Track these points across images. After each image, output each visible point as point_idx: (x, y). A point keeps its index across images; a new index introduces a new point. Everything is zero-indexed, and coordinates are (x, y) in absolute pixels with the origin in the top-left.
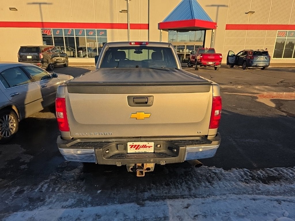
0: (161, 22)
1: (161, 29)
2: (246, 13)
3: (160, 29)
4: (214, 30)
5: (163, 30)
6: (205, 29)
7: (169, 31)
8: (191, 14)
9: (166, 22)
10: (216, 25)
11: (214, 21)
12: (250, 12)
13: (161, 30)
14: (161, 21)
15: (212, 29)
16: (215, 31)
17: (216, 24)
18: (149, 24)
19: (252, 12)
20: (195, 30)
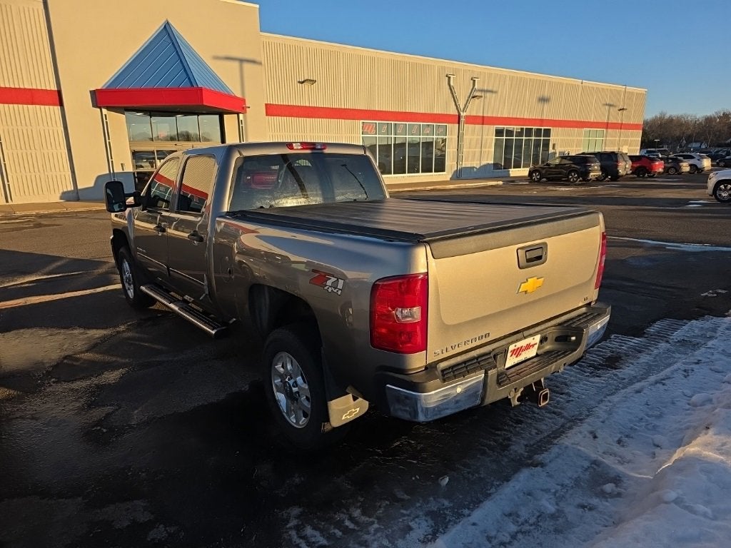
0: (99, 88)
1: (104, 107)
2: (299, 82)
3: (100, 108)
4: (241, 116)
5: (108, 108)
6: (221, 111)
7: (126, 113)
8: (185, 75)
9: (113, 87)
10: (245, 104)
11: (239, 95)
12: (307, 80)
13: (105, 111)
14: (100, 84)
15: (238, 114)
16: (245, 117)
17: (243, 101)
18: (59, 92)
19: (310, 80)
20: (198, 114)
